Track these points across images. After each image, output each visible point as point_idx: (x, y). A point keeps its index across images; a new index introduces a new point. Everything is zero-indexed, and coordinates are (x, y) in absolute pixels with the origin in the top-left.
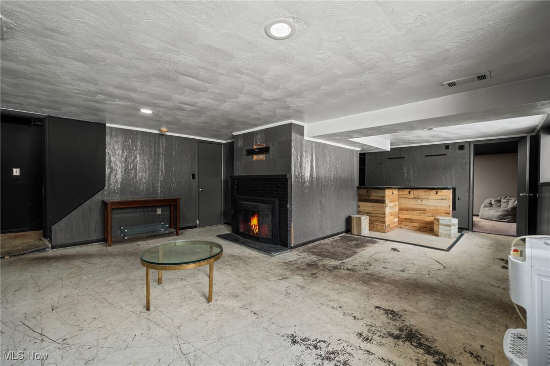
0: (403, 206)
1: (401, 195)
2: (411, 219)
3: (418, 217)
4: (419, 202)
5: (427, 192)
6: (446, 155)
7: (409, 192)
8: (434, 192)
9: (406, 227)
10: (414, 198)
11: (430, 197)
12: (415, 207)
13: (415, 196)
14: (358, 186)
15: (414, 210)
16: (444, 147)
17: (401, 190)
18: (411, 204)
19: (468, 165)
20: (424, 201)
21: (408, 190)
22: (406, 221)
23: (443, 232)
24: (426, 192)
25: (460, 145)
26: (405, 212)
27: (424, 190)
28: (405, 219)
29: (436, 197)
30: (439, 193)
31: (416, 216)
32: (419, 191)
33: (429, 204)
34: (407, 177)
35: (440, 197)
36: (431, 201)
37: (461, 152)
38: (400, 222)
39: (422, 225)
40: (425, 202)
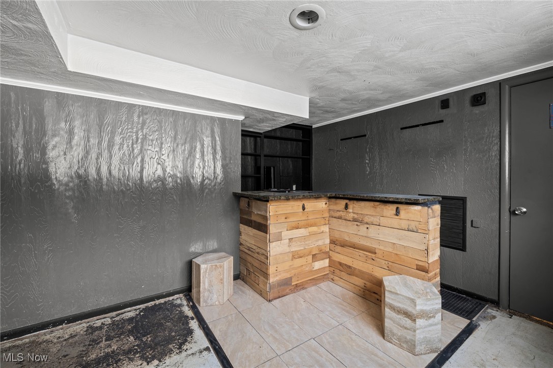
0: (337, 235)
1: (333, 210)
2: (350, 267)
3: (361, 263)
4: (363, 228)
5: (378, 209)
6: (442, 121)
7: (346, 207)
8: (391, 209)
9: (341, 282)
10: (355, 220)
11: (383, 221)
12: (356, 240)
13: (356, 216)
14: (239, 190)
15: (354, 246)
16: (438, 104)
17: (333, 200)
18: (349, 231)
19: (497, 141)
20: (372, 228)
21: (343, 202)
22: (341, 268)
23: (395, 331)
24: (375, 207)
25: (475, 93)
26: (339, 249)
27: (372, 204)
28: (340, 264)
29: (395, 222)
30: (403, 213)
31: (358, 262)
32: (363, 204)
33: (381, 238)
34: (370, 172)
35: (404, 224)
36: (387, 230)
37: (477, 110)
38: (332, 269)
39: (368, 284)
40: (373, 232)
